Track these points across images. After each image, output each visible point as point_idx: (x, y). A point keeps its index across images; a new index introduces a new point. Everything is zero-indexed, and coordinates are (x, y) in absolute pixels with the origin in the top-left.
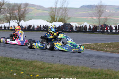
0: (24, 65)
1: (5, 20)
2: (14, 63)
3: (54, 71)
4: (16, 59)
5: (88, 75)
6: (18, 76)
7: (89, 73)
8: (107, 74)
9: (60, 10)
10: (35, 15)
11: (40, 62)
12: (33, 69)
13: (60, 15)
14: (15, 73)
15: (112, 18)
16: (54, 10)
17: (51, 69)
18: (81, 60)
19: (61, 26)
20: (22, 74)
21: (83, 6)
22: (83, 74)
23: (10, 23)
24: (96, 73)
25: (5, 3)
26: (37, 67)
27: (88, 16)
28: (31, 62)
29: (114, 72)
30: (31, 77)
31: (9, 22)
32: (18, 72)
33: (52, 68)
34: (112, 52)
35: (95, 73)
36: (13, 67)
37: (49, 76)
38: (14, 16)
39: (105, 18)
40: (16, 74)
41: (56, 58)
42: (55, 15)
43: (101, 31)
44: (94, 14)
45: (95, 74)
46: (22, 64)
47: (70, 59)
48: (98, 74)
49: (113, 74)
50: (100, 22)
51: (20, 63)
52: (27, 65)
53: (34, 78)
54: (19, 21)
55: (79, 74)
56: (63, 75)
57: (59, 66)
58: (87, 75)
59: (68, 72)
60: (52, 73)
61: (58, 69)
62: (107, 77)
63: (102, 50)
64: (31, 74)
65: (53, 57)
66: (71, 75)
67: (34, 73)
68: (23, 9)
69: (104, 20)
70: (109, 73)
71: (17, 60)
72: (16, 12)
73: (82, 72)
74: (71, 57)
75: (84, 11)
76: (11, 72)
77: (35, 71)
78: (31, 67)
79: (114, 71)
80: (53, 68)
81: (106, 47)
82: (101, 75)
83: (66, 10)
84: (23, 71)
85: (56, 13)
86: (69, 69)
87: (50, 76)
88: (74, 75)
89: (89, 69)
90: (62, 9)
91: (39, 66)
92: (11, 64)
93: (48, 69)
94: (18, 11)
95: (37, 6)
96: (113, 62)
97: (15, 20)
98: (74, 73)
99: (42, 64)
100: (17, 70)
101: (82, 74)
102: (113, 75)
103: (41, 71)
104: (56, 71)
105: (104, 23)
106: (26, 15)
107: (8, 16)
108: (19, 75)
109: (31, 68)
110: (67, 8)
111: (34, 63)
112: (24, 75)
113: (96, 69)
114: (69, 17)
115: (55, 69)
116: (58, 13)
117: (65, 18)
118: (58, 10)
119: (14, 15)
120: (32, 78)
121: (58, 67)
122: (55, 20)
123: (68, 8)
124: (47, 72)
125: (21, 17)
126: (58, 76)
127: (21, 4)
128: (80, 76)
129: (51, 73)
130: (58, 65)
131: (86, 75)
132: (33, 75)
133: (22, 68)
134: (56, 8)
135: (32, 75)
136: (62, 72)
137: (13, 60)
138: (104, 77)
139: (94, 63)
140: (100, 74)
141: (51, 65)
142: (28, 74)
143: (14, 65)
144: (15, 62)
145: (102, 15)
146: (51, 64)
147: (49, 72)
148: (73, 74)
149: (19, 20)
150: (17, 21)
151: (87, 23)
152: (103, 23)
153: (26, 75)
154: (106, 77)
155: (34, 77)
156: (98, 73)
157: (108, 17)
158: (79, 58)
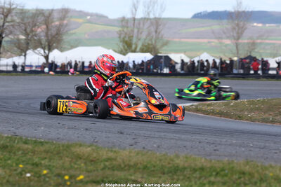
0: (52, 153)
1: (15, 49)
2: (27, 149)
3: (120, 165)
4: (34, 139)
5: (198, 176)
6: (36, 179)
7: (202, 169)
8: (244, 173)
9: (144, 24)
10: (86, 36)
11: (89, 146)
12: (71, 162)
13: (143, 36)
14: (29, 172)
15: (267, 41)
16: (130, 24)
17: (114, 162)
18: (186, 141)
19: (145, 60)
20: (45, 175)
21: (198, 14)
22: (187, 172)
23: (27, 56)
24: (219, 170)
25: (13, 9)
26: (81, 158)
27: (211, 38)
28: (68, 147)
29: (259, 168)
30: (66, 181)
31: (24, 54)
32: (36, 170)
33: (115, 159)
34: (265, 121)
35: (214, 171)
36: (24, 159)
37: (107, 178)
38: (35, 40)
39: (251, 41)
40: (31, 176)
41: (128, 136)
42: (132, 37)
43: (242, 71)
44: (224, 33)
45: (214, 173)
46: (47, 152)
47: (160, 137)
48: (222, 173)
49: (258, 172)
50: (240, 52)
51: (42, 148)
52: (58, 153)
53: (72, 183)
54: (47, 52)
55: (178, 173)
56: (140, 176)
57: (132, 154)
58: (197, 174)
59: (152, 169)
60: (116, 172)
61: (130, 161)
62: (242, 179)
63: (240, 118)
64: (67, 175)
65: (121, 135)
66: (160, 175)
67: (72, 172)
68: (57, 23)
69: (249, 47)
70: (247, 169)
71: (35, 142)
72: (41, 30)
73: (185, 168)
74: (162, 134)
75: (202, 27)
76: (19, 170)
77: (76, 166)
78: (67, 157)
79: (259, 164)
80: (118, 159)
81: (251, 110)
82: (229, 175)
83: (157, 23)
84: (47, 167)
85: (136, 30)
86: (156, 162)
87: (111, 179)
88: (166, 176)
89: (203, 160)
90: (149, 22)
91: (86, 155)
92: (20, 152)
93: (107, 161)
94: (44, 27)
95: (91, 15)
96: (262, 144)
97: (39, 49)
98: (166, 170)
99: (93, 149)
100: (33, 164)
101: (185, 172)
102: (256, 175)
103: (91, 168)
104: (125, 166)
105: (249, 54)
106: (64, 37)
107: (22, 39)
108: (38, 177)
109: (67, 159)
110: (160, 19)
111: (73, 149)
112: (48, 177)
113: (218, 161)
114: (166, 39)
115: (124, 162)
116: (138, 31)
117: (156, 42)
118: (139, 24)
119: (36, 38)
120: (68, 183)
121: (130, 156)
122: (134, 47)
123: (164, 19)
124: (103, 169)
125: (52, 42)
126: (129, 177)
127: (52, 10)
128: (181, 177)
129: (114, 170)
130: (130, 152)
131: (194, 175)
132: (71, 177)
133: (47, 160)
134: (134, 19)
135: (67, 178)
136: (139, 168)
137: (26, 143)
138: (237, 180)
139: (215, 148)
140: (226, 172)
141: (115, 152)
142: (59, 175)
143: (27, 153)
144: (30, 147)
145: (244, 34)
146: (114, 149)
147: (109, 168)
148: (164, 174)
149: (47, 48)
150: (42, 51)
151: (208, 53)
152: (246, 52)
153: (55, 176)
154: (240, 178)
155: (73, 180)
156: (223, 170)
157: (258, 39)
158: (183, 137)
